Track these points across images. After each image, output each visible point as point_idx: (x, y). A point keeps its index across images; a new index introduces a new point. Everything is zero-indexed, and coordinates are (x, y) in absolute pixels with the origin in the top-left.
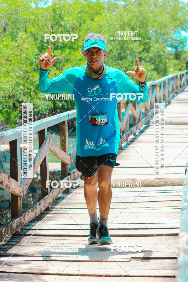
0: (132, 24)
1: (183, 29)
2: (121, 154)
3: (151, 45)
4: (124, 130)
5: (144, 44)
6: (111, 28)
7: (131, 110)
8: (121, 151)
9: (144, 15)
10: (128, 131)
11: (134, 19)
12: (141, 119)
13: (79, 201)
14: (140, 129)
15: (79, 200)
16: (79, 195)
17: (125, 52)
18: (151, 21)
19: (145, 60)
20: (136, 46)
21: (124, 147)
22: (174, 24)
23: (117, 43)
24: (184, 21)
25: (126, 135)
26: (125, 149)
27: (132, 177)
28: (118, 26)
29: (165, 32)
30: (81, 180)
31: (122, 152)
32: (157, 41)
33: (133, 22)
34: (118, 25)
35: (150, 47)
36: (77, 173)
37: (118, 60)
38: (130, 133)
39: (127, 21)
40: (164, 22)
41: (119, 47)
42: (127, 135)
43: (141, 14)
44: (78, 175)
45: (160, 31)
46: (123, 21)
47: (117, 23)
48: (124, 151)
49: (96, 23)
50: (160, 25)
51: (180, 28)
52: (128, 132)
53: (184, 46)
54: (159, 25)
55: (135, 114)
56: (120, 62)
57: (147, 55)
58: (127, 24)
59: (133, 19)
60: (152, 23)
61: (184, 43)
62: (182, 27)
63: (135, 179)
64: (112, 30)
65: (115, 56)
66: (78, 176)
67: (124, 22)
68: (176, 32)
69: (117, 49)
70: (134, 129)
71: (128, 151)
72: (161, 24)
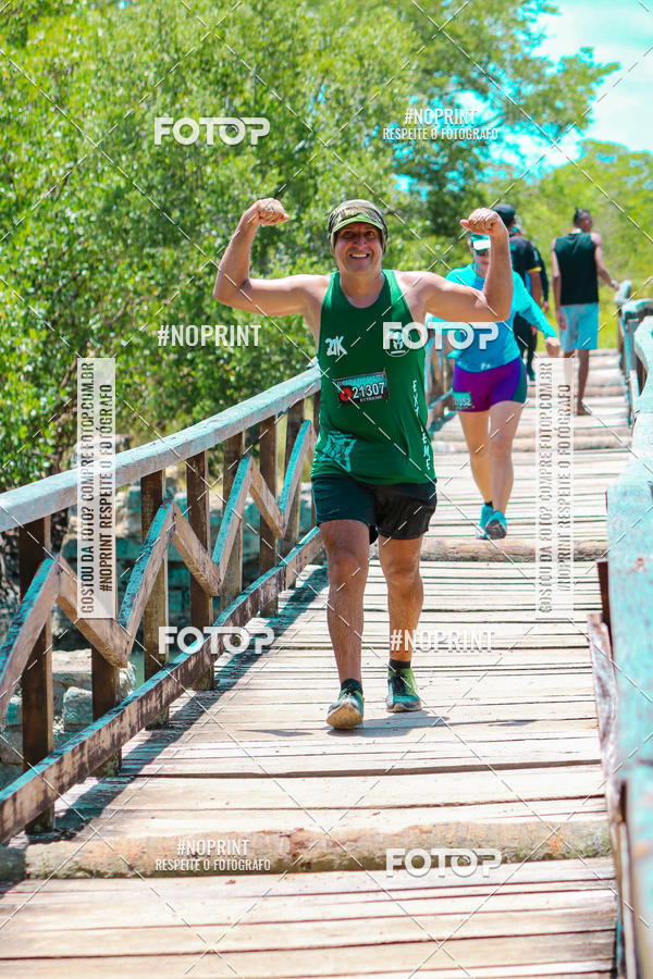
0: (221, 64)
1: (468, 83)
2: (215, 708)
3: (320, 165)
4: (224, 590)
5: (280, 164)
6: (113, 80)
7: (253, 490)
8: (209, 694)
9: (278, 16)
10: (238, 594)
11: (232, 34)
12: (296, 534)
13: (36, 946)
14: (292, 587)
15: (31, 941)
16: (28, 918)
17: (188, 201)
18: (315, 44)
19: (291, 244)
20: (241, 174)
21: (223, 674)
22: (427, 55)
23: (147, 160)
24: (471, 41)
25: (232, 617)
26: (228, 687)
27: (288, 823)
28: (150, 74)
29: (386, 100)
30: (33, 842)
31: (215, 700)
32: (347, 145)
33: (222, 52)
34: (148, 67)
35: (314, 173)
36: (15, 810)
37: (154, 244)
38: (249, 605)
39: (192, 47)
40: (380, 50)
41: (156, 177)
42: (238, 617)
43: (261, 13)
44: (18, 817)
45: (359, 95)
46: (172, 51)
47: (146, 57)
48: (227, 694)
49: (36, 59)
50: (362, 66)
51: (454, 79)
52: (241, 599)
53: (478, 166)
54: (357, 68)
55: (271, 510)
56: (166, 255)
57: (299, 219)
58: (195, 62)
59: (223, 39)
60: (319, 54)
61: (476, 151)
62: (462, 74)
63: (301, 830)
64: (121, 92)
65: (139, 220)
66: (17, 823)
67: (177, 50)
68: (436, 100)
69: (150, 189)
70: (264, 587)
71: (244, 693)
72: (366, 63)
